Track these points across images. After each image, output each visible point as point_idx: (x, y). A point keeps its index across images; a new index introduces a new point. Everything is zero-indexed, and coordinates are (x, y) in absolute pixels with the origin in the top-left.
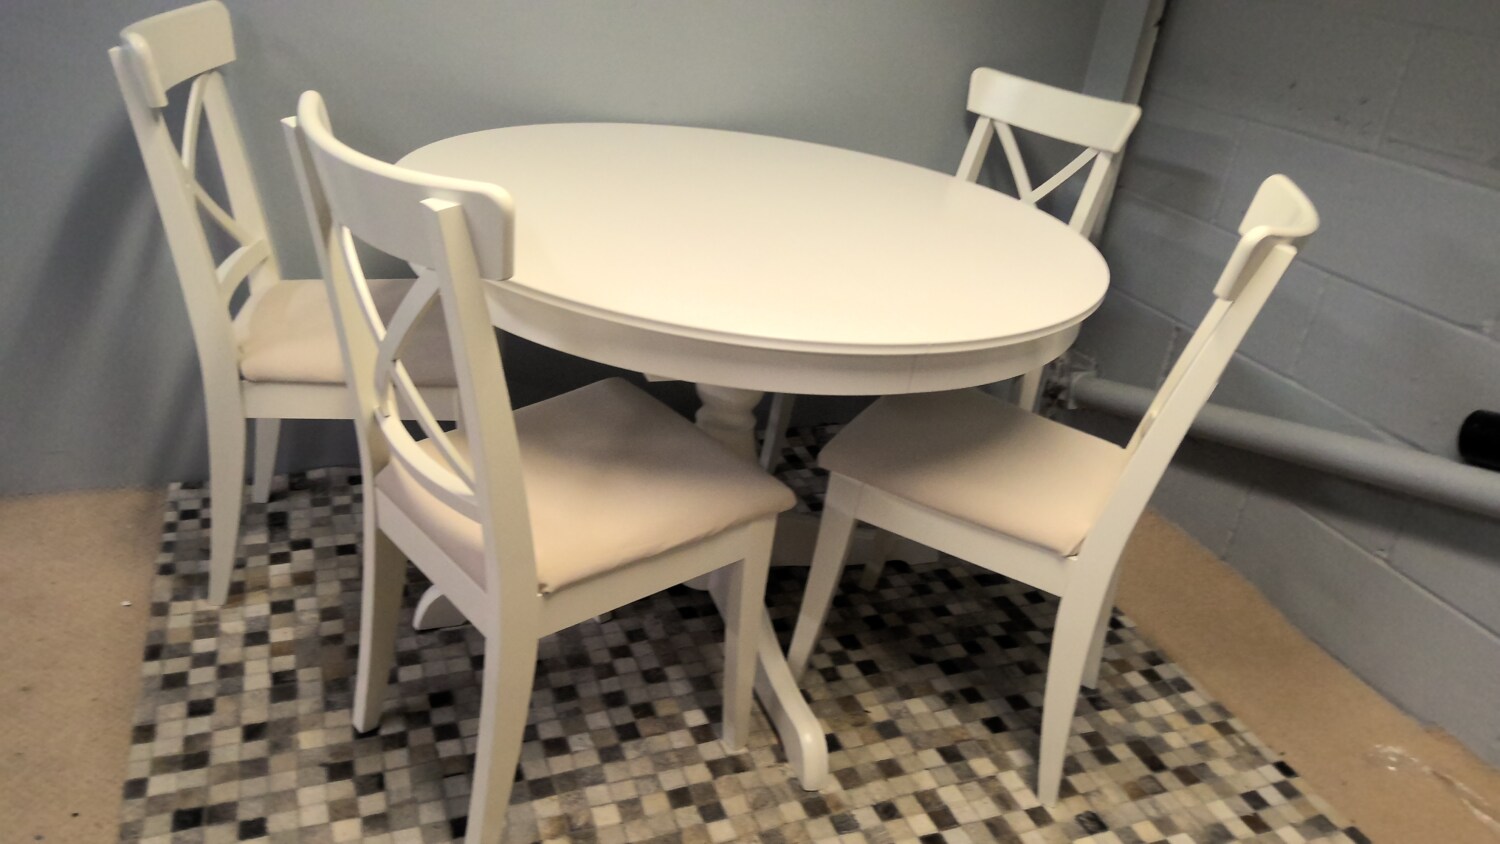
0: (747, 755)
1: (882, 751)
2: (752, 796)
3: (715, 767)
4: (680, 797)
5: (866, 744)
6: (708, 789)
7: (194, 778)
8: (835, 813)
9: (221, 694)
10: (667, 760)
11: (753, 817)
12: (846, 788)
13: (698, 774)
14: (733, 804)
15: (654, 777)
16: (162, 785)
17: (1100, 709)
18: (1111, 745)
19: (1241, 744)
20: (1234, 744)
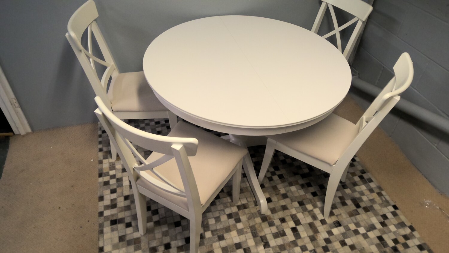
0: (247, 203)
1: (283, 202)
2: (248, 216)
3: (239, 207)
4: (230, 216)
5: (279, 200)
6: (237, 214)
7: (114, 211)
8: (269, 221)
9: (118, 187)
10: (227, 205)
11: (248, 222)
12: (272, 213)
13: (234, 209)
14: (243, 218)
15: (223, 210)
16: (107, 213)
17: (345, 188)
18: (346, 200)
19: (384, 199)
20: (382, 199)
